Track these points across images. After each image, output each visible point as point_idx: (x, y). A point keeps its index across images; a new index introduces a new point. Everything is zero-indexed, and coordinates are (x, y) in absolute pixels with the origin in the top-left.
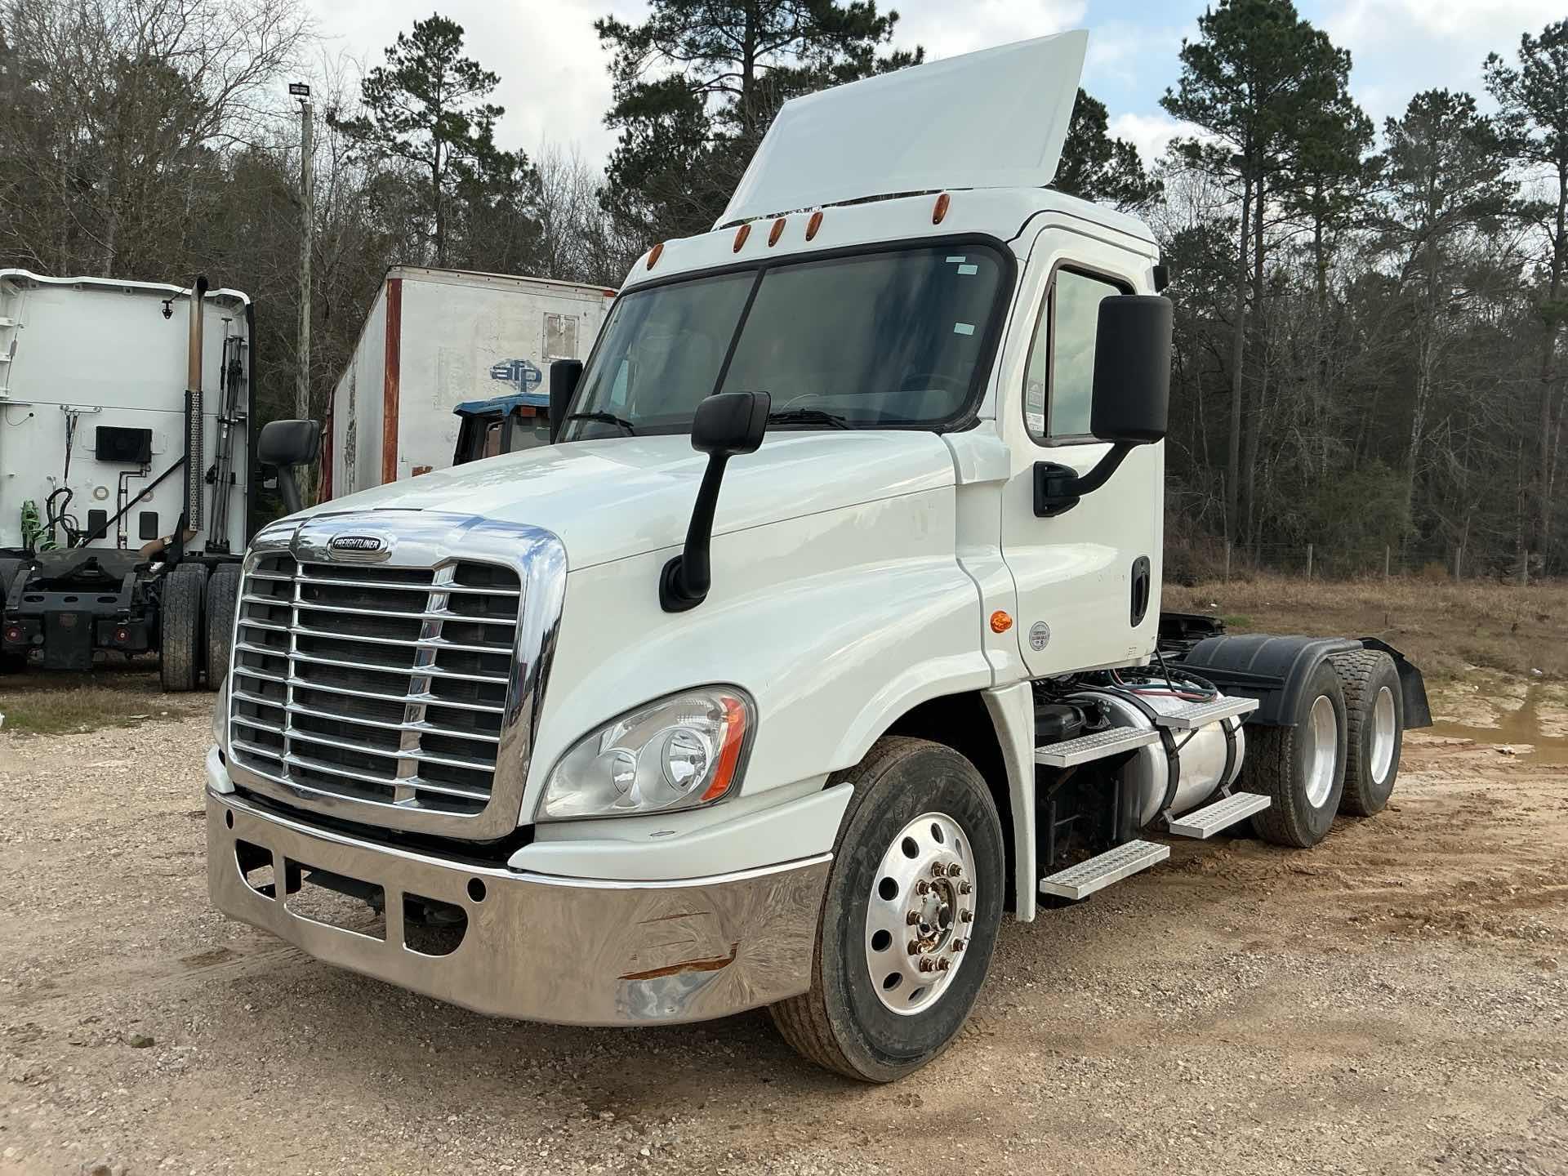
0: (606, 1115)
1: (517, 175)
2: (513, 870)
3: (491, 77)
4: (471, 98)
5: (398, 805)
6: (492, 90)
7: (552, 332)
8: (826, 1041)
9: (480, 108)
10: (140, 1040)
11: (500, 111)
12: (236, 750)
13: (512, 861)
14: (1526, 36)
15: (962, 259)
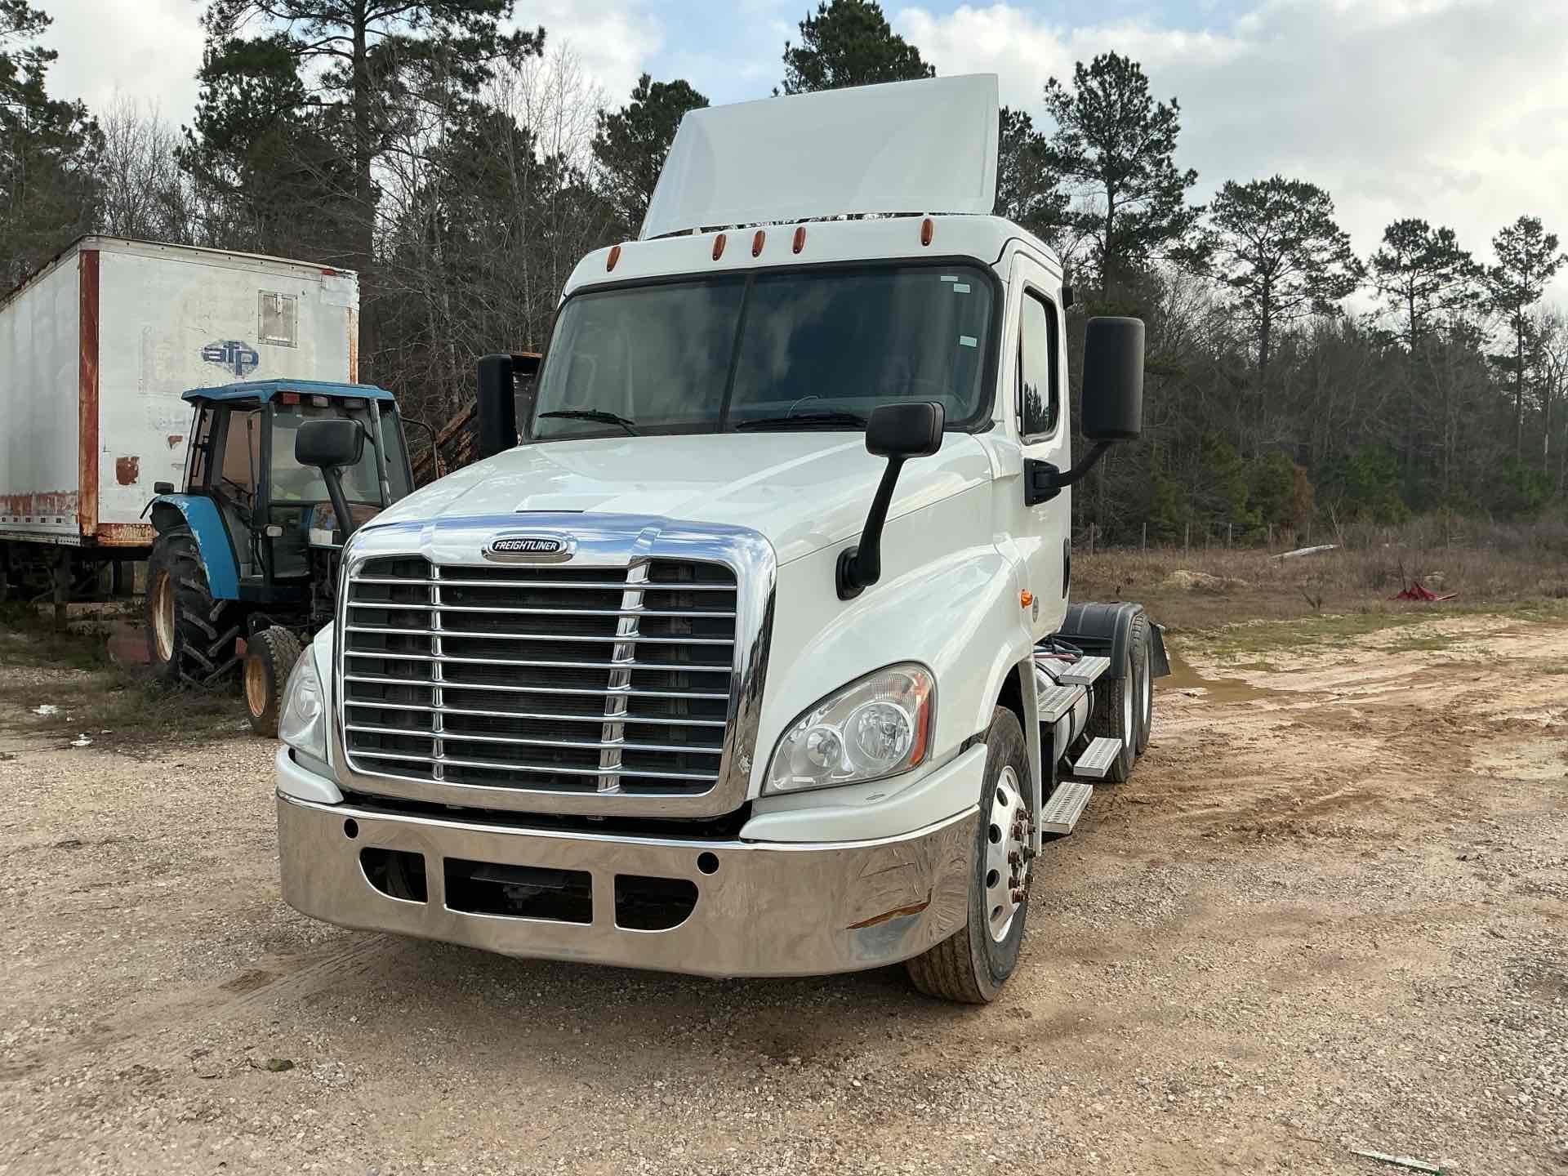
0: (795, 1060)
1: (76, 127)
2: (746, 841)
3: (41, 16)
4: (19, 39)
5: (601, 792)
6: (42, 30)
7: (269, 311)
8: (963, 969)
9: (30, 51)
10: (279, 1064)
11: (53, 55)
12: (352, 757)
13: (743, 833)
14: (1079, 65)
15: (955, 279)
